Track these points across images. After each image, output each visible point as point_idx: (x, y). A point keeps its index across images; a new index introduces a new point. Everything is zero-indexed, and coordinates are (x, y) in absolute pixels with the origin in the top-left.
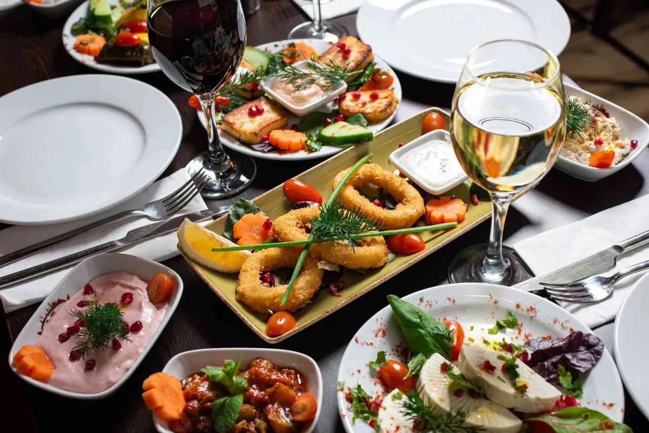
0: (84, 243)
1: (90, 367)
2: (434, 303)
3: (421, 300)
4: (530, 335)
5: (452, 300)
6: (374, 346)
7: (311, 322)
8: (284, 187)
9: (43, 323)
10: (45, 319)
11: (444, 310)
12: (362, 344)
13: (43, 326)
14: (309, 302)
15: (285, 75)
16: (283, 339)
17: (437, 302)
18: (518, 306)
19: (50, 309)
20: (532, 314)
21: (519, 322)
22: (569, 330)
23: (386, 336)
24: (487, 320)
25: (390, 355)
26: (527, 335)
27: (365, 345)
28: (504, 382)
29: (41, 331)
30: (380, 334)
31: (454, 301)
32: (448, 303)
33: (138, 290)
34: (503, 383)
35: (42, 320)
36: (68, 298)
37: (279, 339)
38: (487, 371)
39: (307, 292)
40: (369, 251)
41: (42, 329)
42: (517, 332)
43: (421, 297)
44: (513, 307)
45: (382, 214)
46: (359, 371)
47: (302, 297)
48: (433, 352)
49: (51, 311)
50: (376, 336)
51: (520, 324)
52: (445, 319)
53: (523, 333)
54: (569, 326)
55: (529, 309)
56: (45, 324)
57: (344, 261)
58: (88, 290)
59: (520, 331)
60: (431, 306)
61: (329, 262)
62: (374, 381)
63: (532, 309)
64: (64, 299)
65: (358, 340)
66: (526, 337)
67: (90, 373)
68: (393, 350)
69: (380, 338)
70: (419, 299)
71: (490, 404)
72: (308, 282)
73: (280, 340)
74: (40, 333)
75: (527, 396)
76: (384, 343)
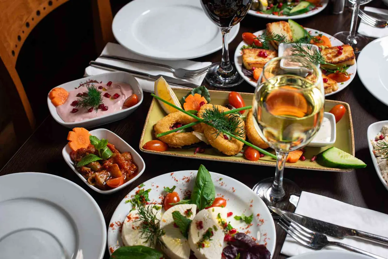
0: (140, 68)
1: (74, 111)
2: (224, 185)
3: (220, 180)
4: (250, 232)
5: (234, 190)
6: (178, 182)
7: (164, 153)
8: (230, 94)
9: (81, 85)
10: (83, 84)
11: (225, 191)
12: (173, 177)
13: (80, 86)
14: (180, 147)
15: (295, 46)
16: (147, 152)
17: (226, 186)
18: (258, 215)
19: (89, 82)
20: (260, 223)
21: (252, 223)
22: (265, 243)
23: (188, 183)
24: (240, 211)
25: (182, 192)
26: (249, 231)
27: (173, 179)
28: (199, 236)
29: (77, 87)
30: (186, 180)
31: (234, 191)
32: (231, 190)
33: (124, 96)
34: (197, 235)
35: (81, 84)
36: (101, 83)
37: (144, 150)
38: (197, 227)
39: (180, 141)
40: (225, 143)
41: (79, 87)
42: (246, 226)
43: (222, 178)
44: (256, 214)
45: (253, 132)
46: (157, 187)
47: (175, 141)
48: (195, 203)
49: (88, 83)
50: (183, 179)
51: (251, 224)
52: (223, 196)
53: (248, 229)
54: (267, 241)
55: (261, 220)
56: (82, 87)
57: (210, 140)
58: (109, 84)
59: (248, 227)
60: (222, 185)
61: (204, 136)
62: (161, 196)
63: (262, 221)
64: (98, 82)
65: (173, 175)
66: (248, 232)
67: (71, 113)
68: (185, 191)
69: (184, 181)
70: (219, 178)
71: (186, 241)
72: (184, 137)
73: (144, 152)
74: (76, 88)
75: (200, 250)
76: (184, 185)
